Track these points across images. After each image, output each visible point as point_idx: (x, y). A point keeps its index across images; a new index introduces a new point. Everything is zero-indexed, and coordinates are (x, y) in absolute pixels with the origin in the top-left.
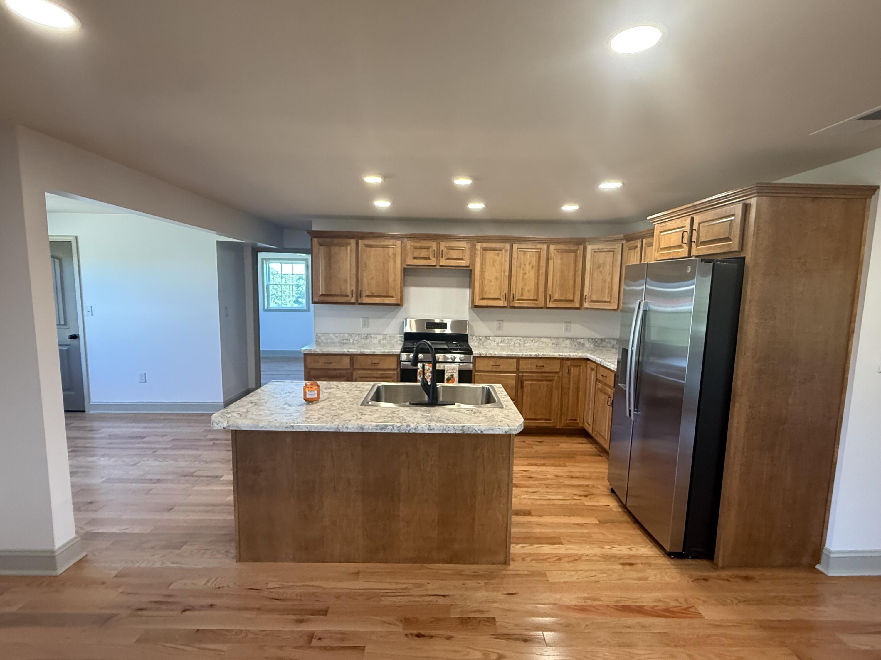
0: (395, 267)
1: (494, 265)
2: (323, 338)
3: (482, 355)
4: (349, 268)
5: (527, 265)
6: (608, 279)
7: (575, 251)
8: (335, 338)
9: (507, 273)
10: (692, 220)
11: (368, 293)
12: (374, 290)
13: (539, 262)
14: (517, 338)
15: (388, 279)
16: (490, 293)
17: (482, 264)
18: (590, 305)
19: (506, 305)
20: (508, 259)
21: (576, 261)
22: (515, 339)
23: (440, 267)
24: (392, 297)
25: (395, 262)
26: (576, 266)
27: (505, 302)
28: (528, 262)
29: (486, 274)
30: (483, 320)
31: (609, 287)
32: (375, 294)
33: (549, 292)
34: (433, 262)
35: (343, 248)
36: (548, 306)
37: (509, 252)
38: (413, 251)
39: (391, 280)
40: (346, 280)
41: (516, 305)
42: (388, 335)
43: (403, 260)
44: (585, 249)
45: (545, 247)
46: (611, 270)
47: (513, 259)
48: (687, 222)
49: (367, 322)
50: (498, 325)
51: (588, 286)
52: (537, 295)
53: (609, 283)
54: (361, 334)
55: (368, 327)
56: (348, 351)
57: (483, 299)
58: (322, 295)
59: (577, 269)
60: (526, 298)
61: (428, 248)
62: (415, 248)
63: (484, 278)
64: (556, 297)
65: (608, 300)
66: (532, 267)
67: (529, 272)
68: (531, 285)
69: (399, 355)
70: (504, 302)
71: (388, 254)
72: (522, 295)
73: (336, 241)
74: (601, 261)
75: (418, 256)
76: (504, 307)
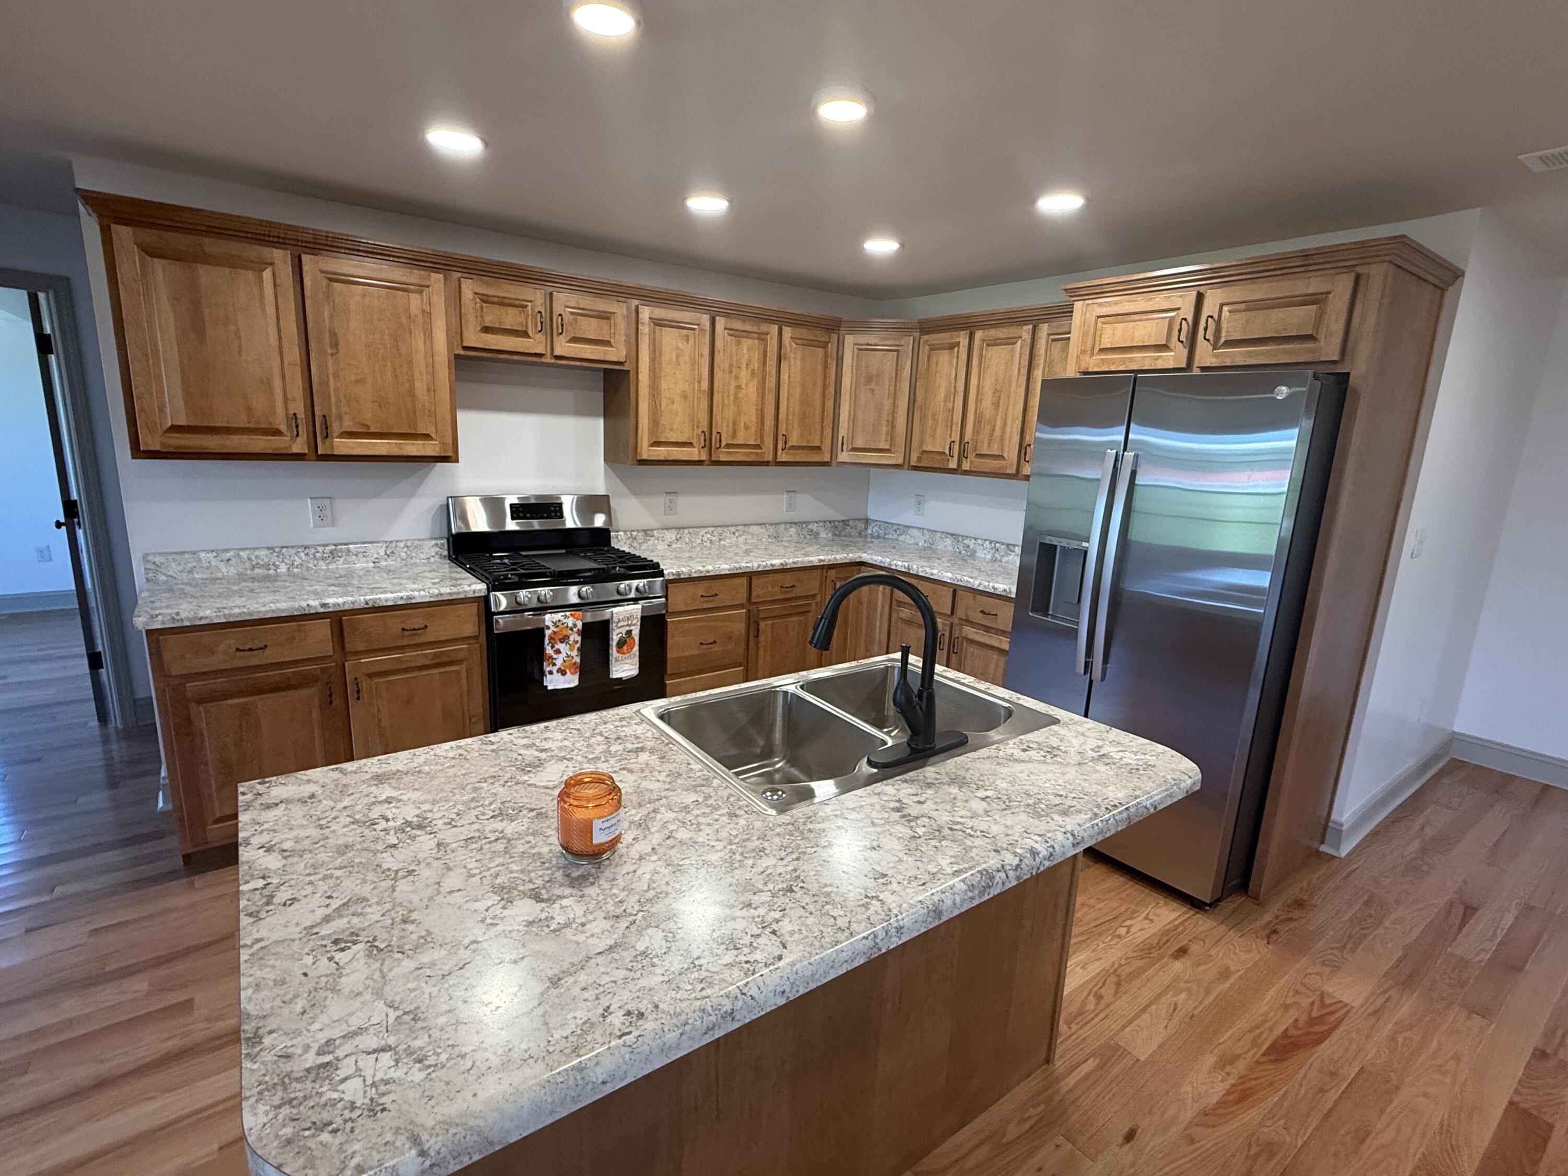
0: (431, 353)
1: (679, 365)
2: (174, 569)
3: (682, 576)
4: (273, 340)
5: (744, 367)
6: (887, 405)
7: (824, 346)
8: (222, 566)
9: (705, 385)
10: (1200, 298)
11: (348, 425)
12: (369, 415)
13: (764, 363)
14: (706, 530)
15: (412, 382)
16: (671, 430)
17: (653, 360)
18: (850, 456)
19: (704, 457)
20: (706, 351)
21: (826, 367)
22: (703, 531)
23: (553, 361)
24: (427, 437)
25: (429, 335)
26: (825, 378)
27: (702, 450)
28: (744, 361)
29: (664, 385)
30: (636, 493)
31: (888, 421)
32: (372, 430)
33: (782, 430)
34: (535, 344)
35: (248, 276)
36: (779, 459)
37: (708, 333)
38: (482, 308)
39: (420, 387)
40: (267, 384)
41: (723, 458)
42: (402, 545)
43: (456, 332)
44: (840, 344)
45: (775, 329)
46: (892, 389)
47: (716, 352)
48: (1185, 302)
49: (328, 512)
50: (668, 503)
51: (847, 417)
52: (762, 437)
53: (888, 414)
54: (315, 547)
55: (333, 523)
56: (324, 605)
57: (657, 444)
58: (175, 429)
59: (827, 383)
60: (742, 442)
61: (520, 306)
62: (485, 299)
63: (659, 394)
64: (794, 441)
65: (887, 447)
66: (753, 373)
67: (747, 385)
68: (750, 415)
69: (486, 599)
70: (699, 452)
71: (407, 310)
72: (734, 435)
73: (213, 246)
74: (873, 370)
75: (497, 325)
76: (700, 463)
